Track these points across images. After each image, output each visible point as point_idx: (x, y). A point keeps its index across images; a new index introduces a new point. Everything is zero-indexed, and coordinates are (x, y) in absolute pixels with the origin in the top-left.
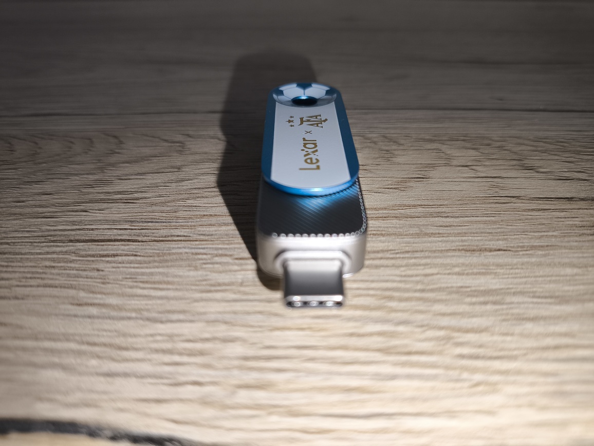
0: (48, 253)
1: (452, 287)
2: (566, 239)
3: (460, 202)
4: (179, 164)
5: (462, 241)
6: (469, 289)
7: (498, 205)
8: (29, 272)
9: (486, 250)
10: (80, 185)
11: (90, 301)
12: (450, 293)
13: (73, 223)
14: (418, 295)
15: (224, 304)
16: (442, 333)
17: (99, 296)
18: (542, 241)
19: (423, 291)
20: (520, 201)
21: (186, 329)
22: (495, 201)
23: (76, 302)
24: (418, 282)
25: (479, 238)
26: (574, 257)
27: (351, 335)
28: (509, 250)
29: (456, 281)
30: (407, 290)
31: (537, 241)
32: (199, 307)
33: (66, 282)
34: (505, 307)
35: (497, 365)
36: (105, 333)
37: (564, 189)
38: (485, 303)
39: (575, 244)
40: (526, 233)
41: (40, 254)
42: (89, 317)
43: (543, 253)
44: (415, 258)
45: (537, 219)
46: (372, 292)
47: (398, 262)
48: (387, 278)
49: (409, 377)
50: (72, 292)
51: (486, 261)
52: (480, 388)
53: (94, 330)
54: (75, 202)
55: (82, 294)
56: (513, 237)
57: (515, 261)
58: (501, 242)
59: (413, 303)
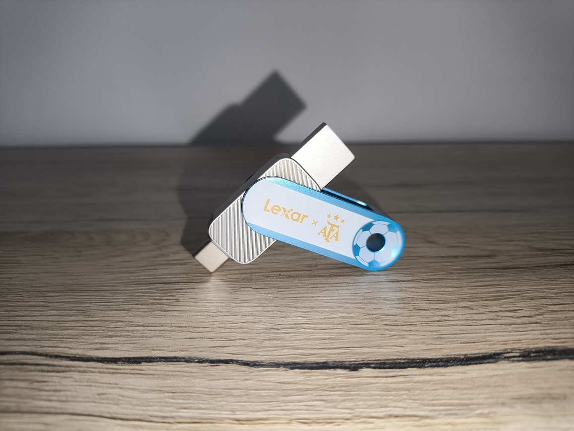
0: (138, 290)
2: (450, 275)
8: (129, 298)
9: (401, 281)
13: (150, 275)
15: (250, 308)
17: (176, 307)
21: (231, 319)
24: (361, 296)
30: (356, 299)
32: (237, 310)
39: (456, 277)
41: (133, 290)
46: (334, 301)
47: (350, 288)
48: (344, 295)
49: (356, 333)
51: (401, 286)
52: (396, 337)
55: (166, 307)
57: (418, 285)
58: (410, 278)
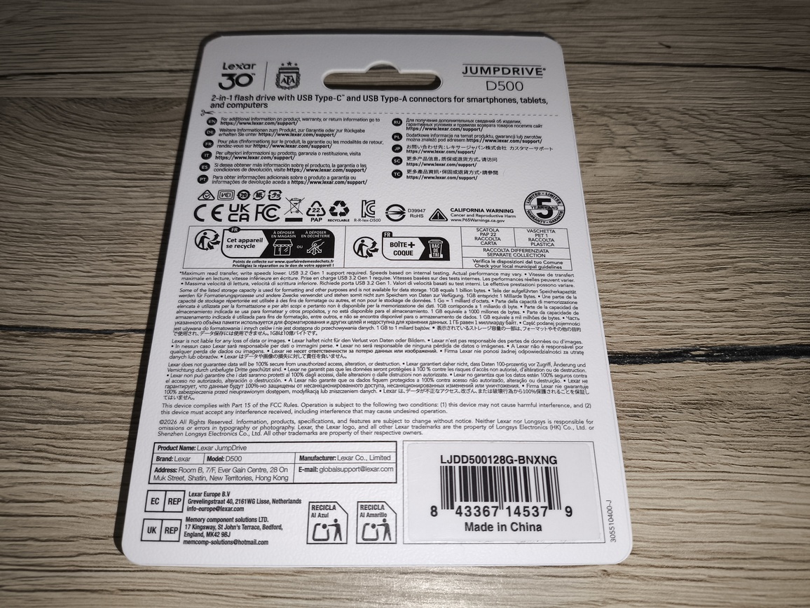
3: (614, 189)
5: (611, 226)
7: (638, 192)
20: (654, 187)
22: (638, 187)
37: (689, 174)
38: (616, 273)
43: (657, 235)
45: (661, 205)
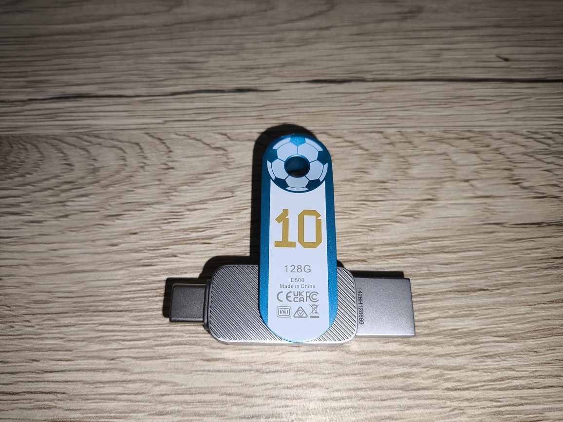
1: (447, 330)
4: (230, 184)
6: (456, 331)
10: (157, 220)
11: (215, 357)
12: (446, 336)
14: (425, 339)
16: (437, 372)
18: (511, 278)
19: (428, 335)
23: (204, 358)
25: (468, 277)
26: (528, 295)
27: (385, 377)
28: (488, 290)
29: (449, 324)
31: (507, 278)
33: (190, 339)
34: (477, 346)
35: (466, 394)
36: (234, 384)
40: (501, 270)
42: (219, 371)
44: (424, 301)
50: (198, 349)
53: (225, 382)
54: (162, 244)
56: (491, 274)
59: (422, 347)
